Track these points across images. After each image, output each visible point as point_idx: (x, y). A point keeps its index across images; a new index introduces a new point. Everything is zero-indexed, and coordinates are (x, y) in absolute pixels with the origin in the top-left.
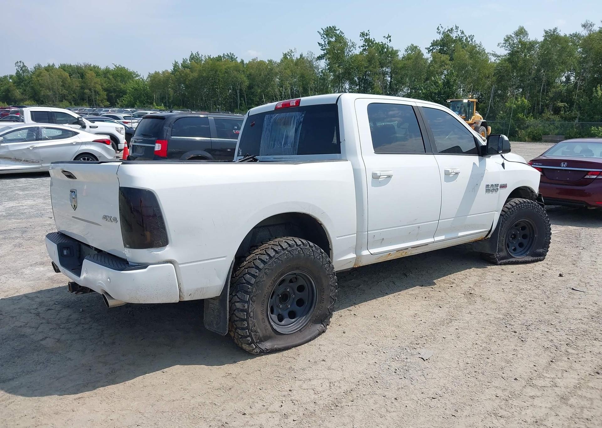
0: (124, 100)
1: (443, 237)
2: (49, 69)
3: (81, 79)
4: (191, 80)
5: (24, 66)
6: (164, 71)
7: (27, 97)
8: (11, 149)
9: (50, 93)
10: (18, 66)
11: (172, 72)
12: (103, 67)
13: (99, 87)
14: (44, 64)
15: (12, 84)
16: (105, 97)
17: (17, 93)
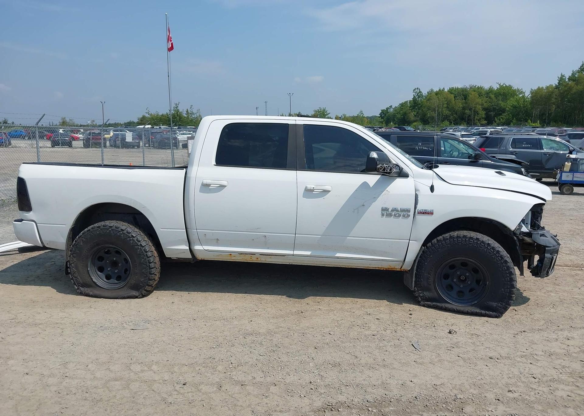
0: (502, 118)
2: (439, 93)
3: (464, 101)
4: (575, 93)
5: (420, 92)
6: (548, 85)
7: (418, 119)
9: (435, 115)
10: (415, 93)
11: (556, 86)
12: (486, 87)
13: (479, 107)
14: (436, 89)
15: (408, 108)
16: (484, 116)
17: (412, 116)
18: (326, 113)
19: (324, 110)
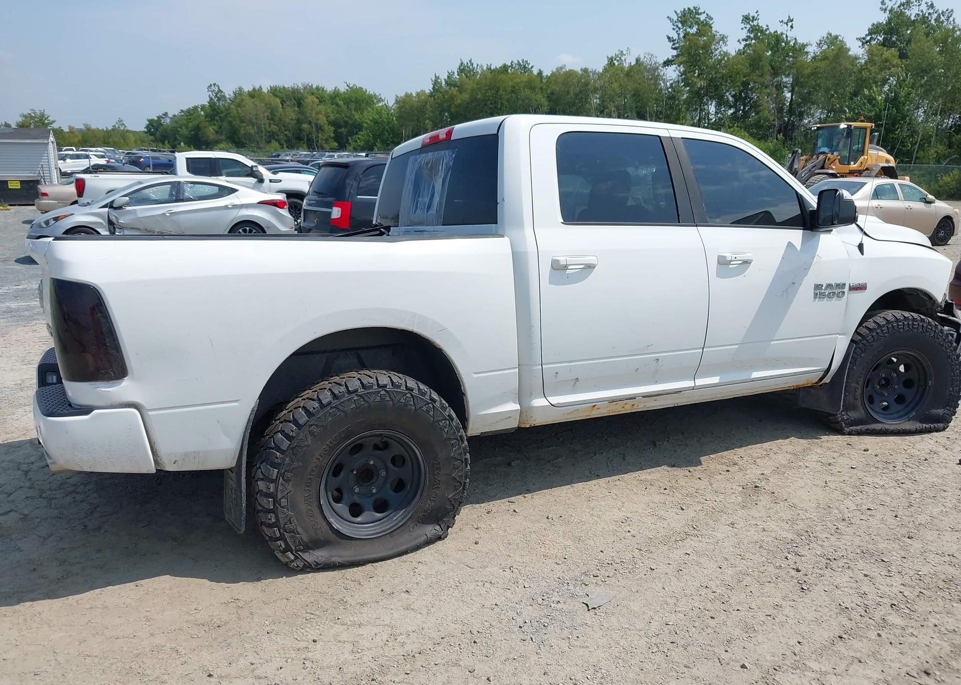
0: (358, 138)
1: (715, 380)
2: (255, 94)
3: (296, 109)
4: (459, 105)
5: (220, 91)
6: (418, 91)
7: (223, 137)
8: (140, 215)
9: (252, 130)
10: (212, 91)
11: (431, 93)
12: (329, 88)
13: (322, 120)
14: (247, 88)
15: (203, 118)
16: (332, 135)
17: (210, 131)
18: (46, 121)
19: (42, 115)
